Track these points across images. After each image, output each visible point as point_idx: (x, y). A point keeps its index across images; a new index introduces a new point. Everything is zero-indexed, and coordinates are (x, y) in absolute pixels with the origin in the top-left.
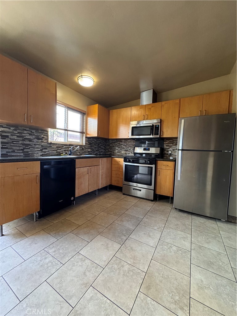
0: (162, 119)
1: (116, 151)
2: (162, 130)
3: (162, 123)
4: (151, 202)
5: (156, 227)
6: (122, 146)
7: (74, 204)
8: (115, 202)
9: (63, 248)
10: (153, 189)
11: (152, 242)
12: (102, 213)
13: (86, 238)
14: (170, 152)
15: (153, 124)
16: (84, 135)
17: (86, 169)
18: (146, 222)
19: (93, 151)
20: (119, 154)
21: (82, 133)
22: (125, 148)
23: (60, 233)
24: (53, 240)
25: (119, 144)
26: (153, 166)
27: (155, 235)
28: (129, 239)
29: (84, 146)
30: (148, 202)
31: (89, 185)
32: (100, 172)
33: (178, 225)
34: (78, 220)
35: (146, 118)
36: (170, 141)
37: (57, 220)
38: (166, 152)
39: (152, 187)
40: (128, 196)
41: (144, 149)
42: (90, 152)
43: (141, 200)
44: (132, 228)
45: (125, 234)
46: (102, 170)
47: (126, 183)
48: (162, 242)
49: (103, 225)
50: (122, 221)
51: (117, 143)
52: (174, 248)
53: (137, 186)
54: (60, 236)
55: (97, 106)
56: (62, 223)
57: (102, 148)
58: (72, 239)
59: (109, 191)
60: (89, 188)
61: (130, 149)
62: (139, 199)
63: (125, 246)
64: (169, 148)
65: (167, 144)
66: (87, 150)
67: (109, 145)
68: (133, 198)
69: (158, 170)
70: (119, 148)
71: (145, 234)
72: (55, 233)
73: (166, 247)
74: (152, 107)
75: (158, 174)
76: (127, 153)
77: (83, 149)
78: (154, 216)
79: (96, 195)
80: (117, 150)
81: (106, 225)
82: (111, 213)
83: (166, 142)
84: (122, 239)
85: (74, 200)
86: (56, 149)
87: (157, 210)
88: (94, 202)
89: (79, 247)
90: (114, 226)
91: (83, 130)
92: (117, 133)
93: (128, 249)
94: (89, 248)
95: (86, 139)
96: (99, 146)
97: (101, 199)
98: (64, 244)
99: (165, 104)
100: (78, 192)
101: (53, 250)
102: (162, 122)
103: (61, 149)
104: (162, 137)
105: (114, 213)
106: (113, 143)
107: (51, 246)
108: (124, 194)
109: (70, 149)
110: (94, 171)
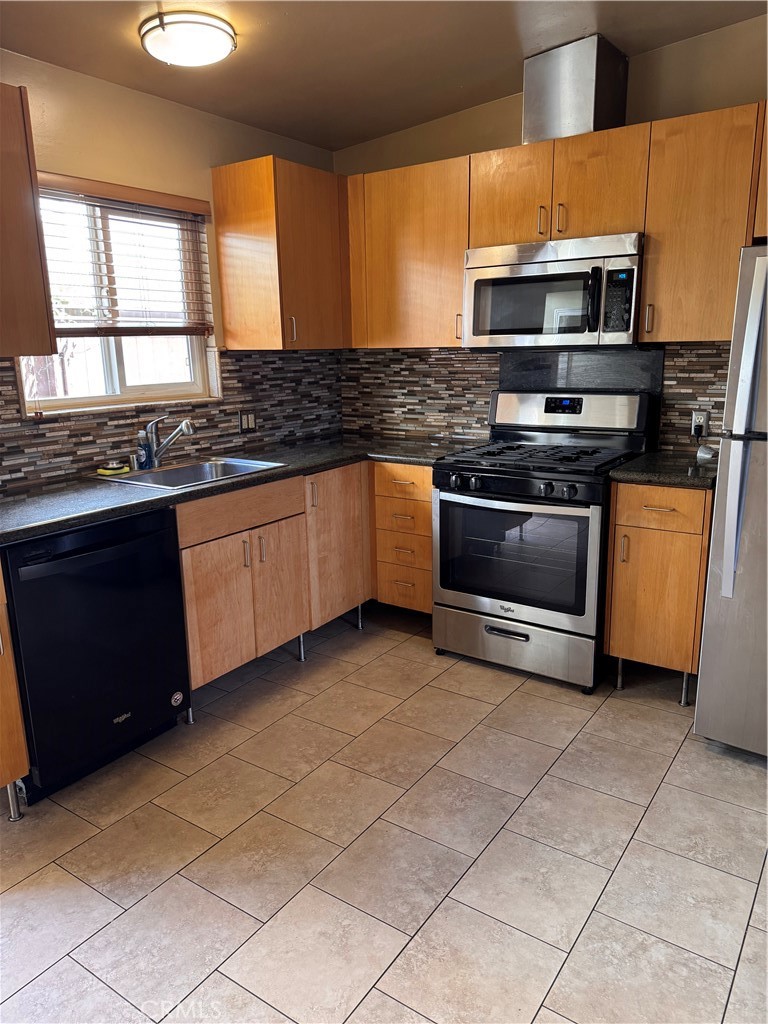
0: (651, 229)
1: (398, 411)
2: (648, 302)
3: (650, 257)
4: (580, 696)
5: (585, 841)
6: (429, 381)
7: (187, 721)
8: (394, 702)
9: (149, 951)
10: (593, 634)
11: (555, 924)
12: (326, 772)
13: (248, 899)
14: (697, 419)
15: (598, 263)
16: (212, 340)
17: (233, 544)
18: (541, 815)
19: (269, 424)
20: (411, 427)
21: (197, 330)
22: (445, 394)
23: (133, 879)
24: (103, 910)
25: (411, 370)
26: (593, 513)
27: (574, 887)
28: (446, 909)
29: (219, 403)
30: (566, 699)
31: (258, 621)
32: (313, 545)
33: (699, 830)
34: (210, 809)
35: (555, 228)
36: (699, 356)
37: (112, 810)
38: (675, 418)
39: (588, 622)
40: (462, 666)
41: (552, 407)
42: (253, 431)
43: (531, 684)
44: (466, 848)
45: (432, 884)
46: (318, 537)
47: (451, 596)
48: (605, 922)
49: (330, 833)
50: (420, 811)
51: (396, 367)
52: (659, 953)
53: (509, 615)
54: (132, 893)
55: (264, 165)
56: (137, 827)
57: (317, 399)
58: (189, 907)
59: (368, 635)
60: (259, 637)
61: (471, 403)
62: (518, 681)
63: (428, 941)
64: (693, 397)
65: (682, 371)
66: (235, 422)
67: (356, 379)
68: (490, 674)
69: (621, 532)
70: (411, 393)
71: (526, 879)
72: (112, 879)
73: (618, 947)
74: (595, 154)
75: (620, 554)
76: (458, 424)
77: (212, 424)
78: (586, 783)
79: (300, 659)
80: (402, 405)
81: (345, 838)
82: (369, 769)
83: (680, 362)
84: (413, 908)
85: (186, 704)
86: (70, 447)
87: (602, 749)
88: (289, 702)
89: (217, 946)
90: (380, 841)
91: (202, 311)
92: (392, 314)
93: (439, 954)
94: (264, 951)
95: (222, 364)
96: (301, 389)
97: (324, 685)
98: (153, 933)
99: (672, 133)
100: (205, 663)
101: (109, 957)
102: (652, 247)
103: (93, 442)
104: (647, 339)
105: (383, 770)
106: (378, 368)
107: (98, 941)
108: (440, 652)
109: (142, 433)
110: (278, 548)
